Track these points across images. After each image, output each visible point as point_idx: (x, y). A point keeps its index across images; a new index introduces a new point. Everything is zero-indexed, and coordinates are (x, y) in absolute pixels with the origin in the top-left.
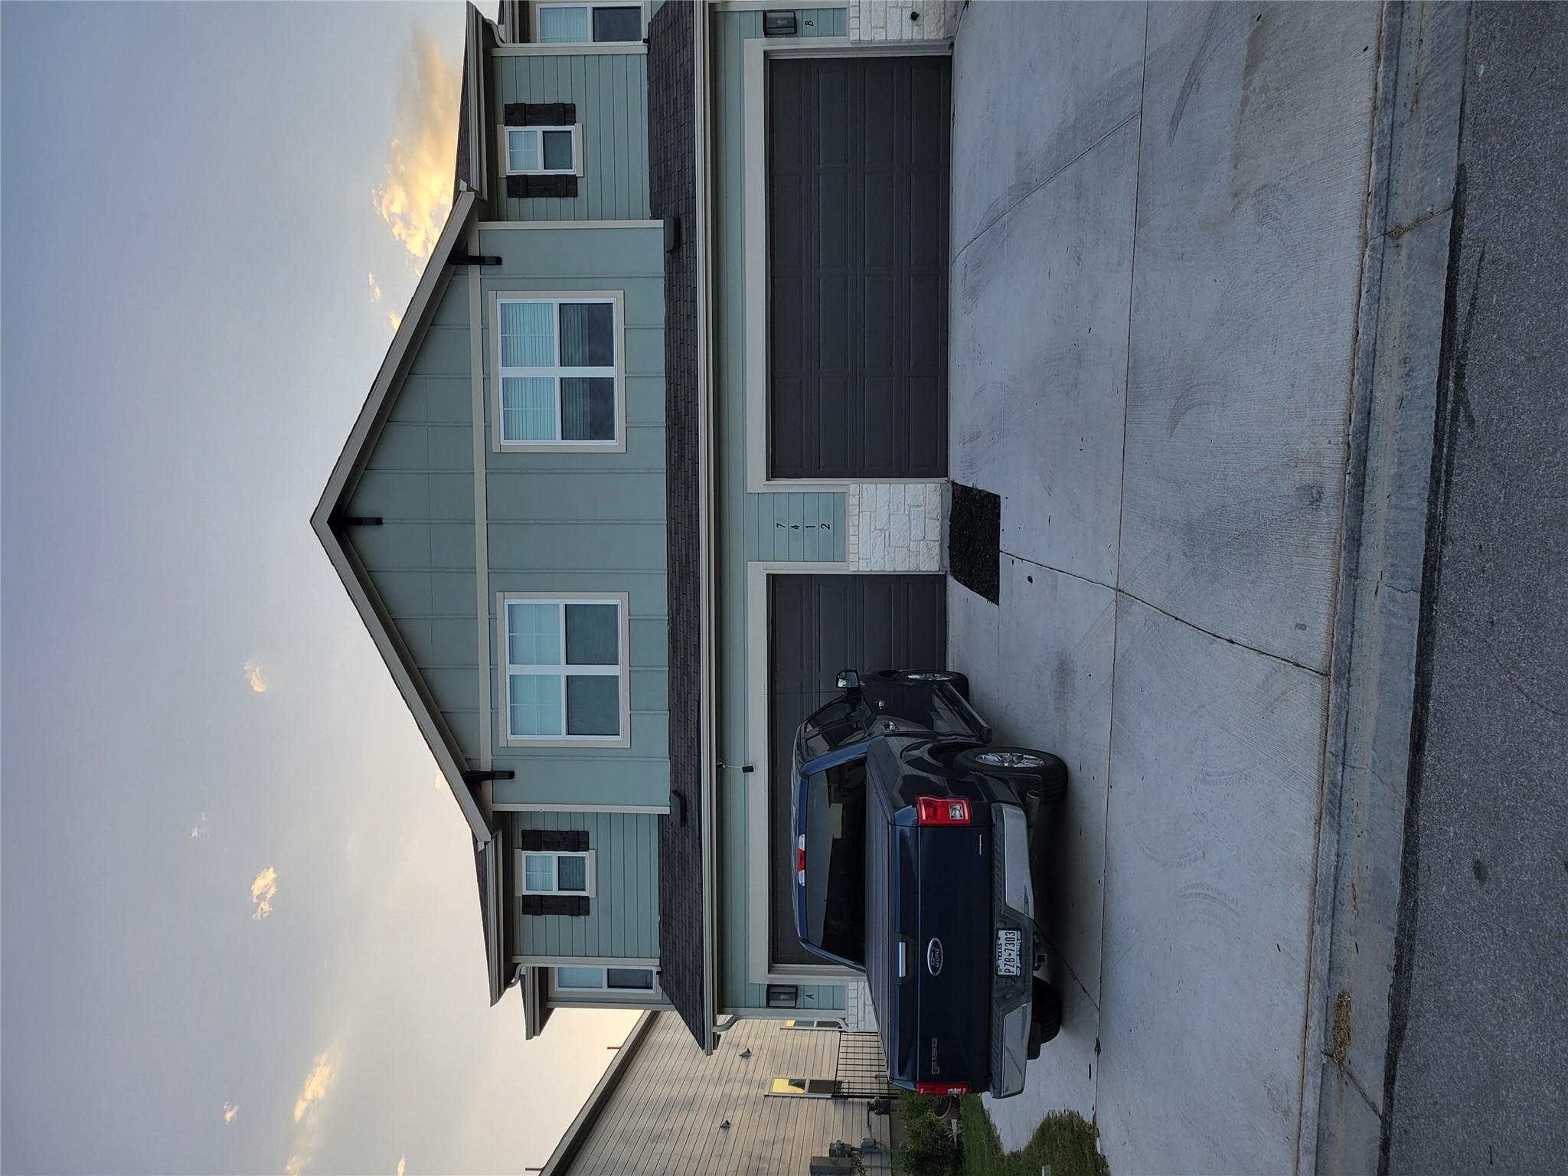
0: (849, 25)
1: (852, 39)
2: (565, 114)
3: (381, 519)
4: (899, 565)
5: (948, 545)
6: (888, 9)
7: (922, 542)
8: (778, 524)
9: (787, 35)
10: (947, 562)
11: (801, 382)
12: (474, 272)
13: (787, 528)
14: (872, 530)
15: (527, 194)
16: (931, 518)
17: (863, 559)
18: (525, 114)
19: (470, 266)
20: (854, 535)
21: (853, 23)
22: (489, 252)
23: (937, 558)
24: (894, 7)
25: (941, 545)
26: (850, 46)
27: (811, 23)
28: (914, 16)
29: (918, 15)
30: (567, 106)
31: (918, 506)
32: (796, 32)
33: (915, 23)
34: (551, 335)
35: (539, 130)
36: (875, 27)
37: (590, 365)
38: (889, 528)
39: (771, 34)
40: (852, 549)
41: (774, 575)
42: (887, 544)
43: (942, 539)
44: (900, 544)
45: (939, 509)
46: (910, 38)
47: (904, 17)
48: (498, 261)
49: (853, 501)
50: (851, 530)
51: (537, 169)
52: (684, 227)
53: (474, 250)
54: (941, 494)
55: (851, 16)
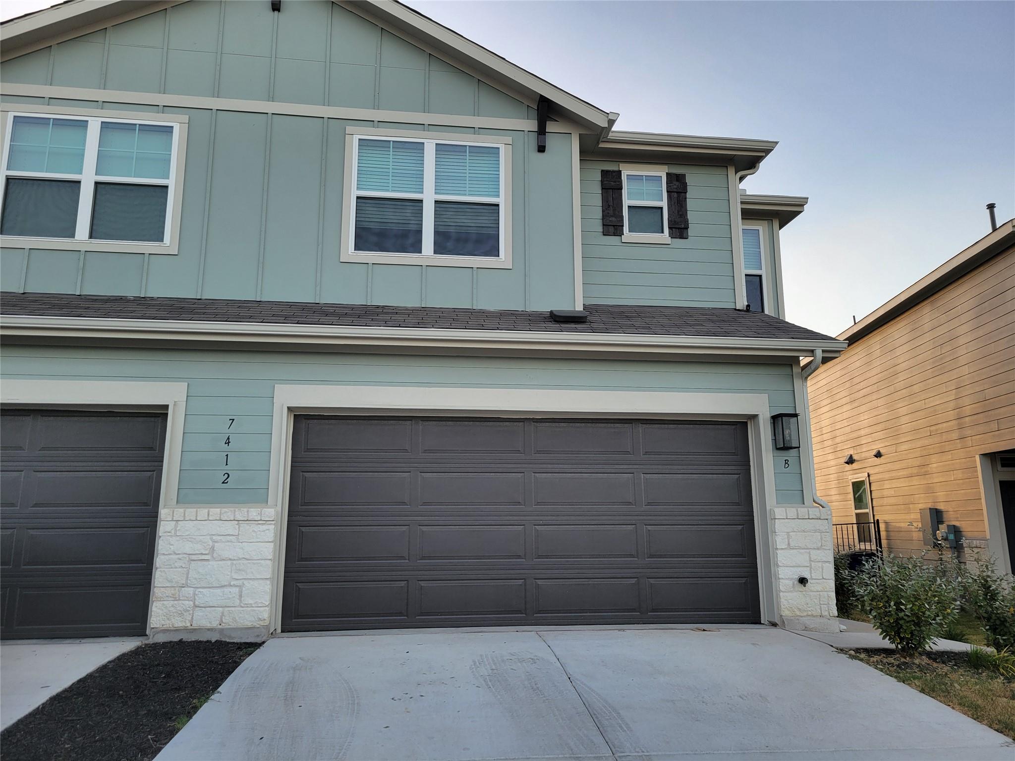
0: (788, 507)
1: (776, 510)
2: (678, 228)
3: (279, 10)
4: (163, 574)
5: (184, 640)
6: (808, 551)
7: (191, 603)
8: (233, 420)
9: (775, 441)
10: (161, 639)
11: (406, 451)
12: (531, 125)
13: (228, 431)
14: (214, 538)
15: (604, 188)
16: (223, 613)
17: (176, 526)
18: (677, 192)
19: (537, 121)
20: (208, 515)
21: (792, 512)
22: (551, 142)
23: (168, 624)
24: (810, 558)
25: (186, 629)
26: (768, 508)
27: (787, 465)
28: (803, 581)
29: (805, 586)
30: (686, 230)
31: (241, 596)
32: (778, 449)
33: (796, 582)
34: (467, 193)
35: (664, 204)
36: (789, 537)
37: (435, 232)
38: (214, 559)
39: (774, 423)
40: (191, 512)
41: (166, 415)
42: (194, 557)
43: (194, 631)
44: (192, 574)
45: (233, 625)
46: (780, 576)
47: (800, 569)
48: (541, 149)
49: (254, 513)
50: (215, 511)
51: (628, 199)
52: (576, 326)
53: (551, 127)
54: (254, 627)
55: (799, 509)
